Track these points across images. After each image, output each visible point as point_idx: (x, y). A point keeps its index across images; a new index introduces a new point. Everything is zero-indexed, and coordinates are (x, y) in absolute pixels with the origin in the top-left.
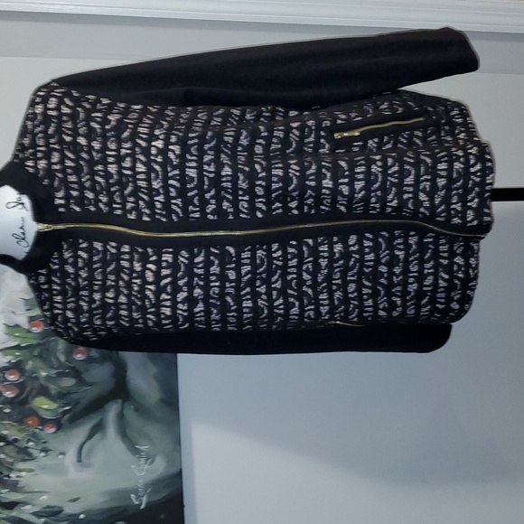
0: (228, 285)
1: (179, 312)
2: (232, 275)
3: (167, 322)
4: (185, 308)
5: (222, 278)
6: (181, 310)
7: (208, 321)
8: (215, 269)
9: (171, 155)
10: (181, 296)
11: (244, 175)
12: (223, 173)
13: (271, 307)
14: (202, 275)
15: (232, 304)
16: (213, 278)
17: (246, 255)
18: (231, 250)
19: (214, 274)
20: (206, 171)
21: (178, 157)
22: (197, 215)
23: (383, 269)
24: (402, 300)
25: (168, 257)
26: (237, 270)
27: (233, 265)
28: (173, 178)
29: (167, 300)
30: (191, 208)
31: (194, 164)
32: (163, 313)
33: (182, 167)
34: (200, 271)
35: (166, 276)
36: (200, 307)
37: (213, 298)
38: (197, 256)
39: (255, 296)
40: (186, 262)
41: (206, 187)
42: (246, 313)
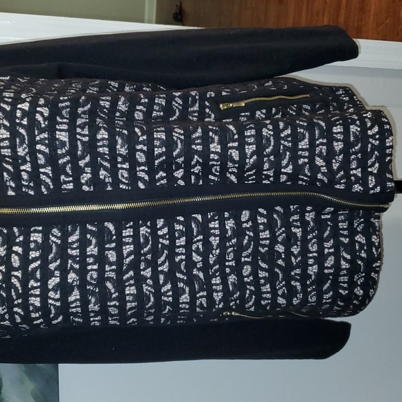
0: (107, 268)
1: (50, 301)
2: (112, 256)
3: (37, 315)
4: (58, 296)
5: (101, 259)
6: (53, 299)
7: (85, 313)
8: (92, 250)
9: (38, 117)
10: (52, 282)
11: (122, 139)
12: (99, 137)
13: (158, 294)
14: (77, 256)
15: (113, 291)
16: (90, 260)
17: (127, 232)
18: (111, 226)
19: (92, 256)
20: (80, 134)
21: (45, 119)
22: (71, 186)
23: (280, 248)
24: (301, 285)
25: (37, 237)
26: (118, 250)
27: (113, 245)
28: (41, 142)
29: (36, 288)
30: (63, 177)
31: (65, 127)
32: (33, 305)
33: (52, 129)
34: (75, 253)
35: (35, 260)
36: (75, 295)
37: (91, 284)
38: (72, 233)
39: (140, 281)
40: (59, 242)
41: (79, 153)
42: (129, 301)
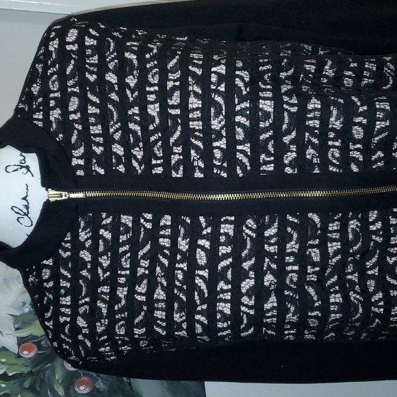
0: (310, 269)
1: (243, 309)
2: (315, 255)
3: (225, 325)
4: (252, 303)
5: (302, 259)
6: (247, 306)
7: (280, 325)
8: (292, 246)
9: (238, 82)
10: (247, 285)
11: (338, 109)
12: (310, 107)
13: (367, 304)
14: (275, 254)
15: (315, 298)
16: (291, 259)
17: (334, 226)
18: (316, 218)
19: (292, 254)
20: (287, 103)
21: (246, 85)
22: (271, 168)
25: (227, 229)
26: (323, 247)
27: (317, 242)
28: (241, 113)
29: (227, 291)
30: (263, 156)
32: (221, 312)
33: (254, 97)
34: (273, 249)
35: (225, 256)
36: (272, 302)
37: (290, 289)
38: (269, 226)
39: (344, 290)
40: (254, 235)
41: (285, 126)
42: (334, 312)
